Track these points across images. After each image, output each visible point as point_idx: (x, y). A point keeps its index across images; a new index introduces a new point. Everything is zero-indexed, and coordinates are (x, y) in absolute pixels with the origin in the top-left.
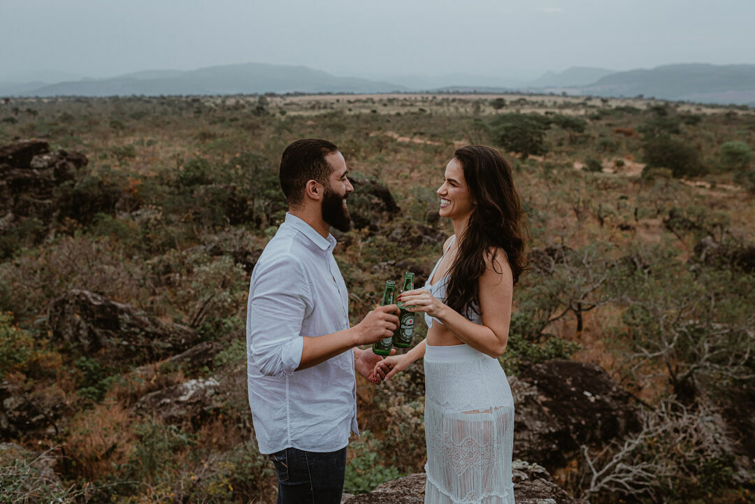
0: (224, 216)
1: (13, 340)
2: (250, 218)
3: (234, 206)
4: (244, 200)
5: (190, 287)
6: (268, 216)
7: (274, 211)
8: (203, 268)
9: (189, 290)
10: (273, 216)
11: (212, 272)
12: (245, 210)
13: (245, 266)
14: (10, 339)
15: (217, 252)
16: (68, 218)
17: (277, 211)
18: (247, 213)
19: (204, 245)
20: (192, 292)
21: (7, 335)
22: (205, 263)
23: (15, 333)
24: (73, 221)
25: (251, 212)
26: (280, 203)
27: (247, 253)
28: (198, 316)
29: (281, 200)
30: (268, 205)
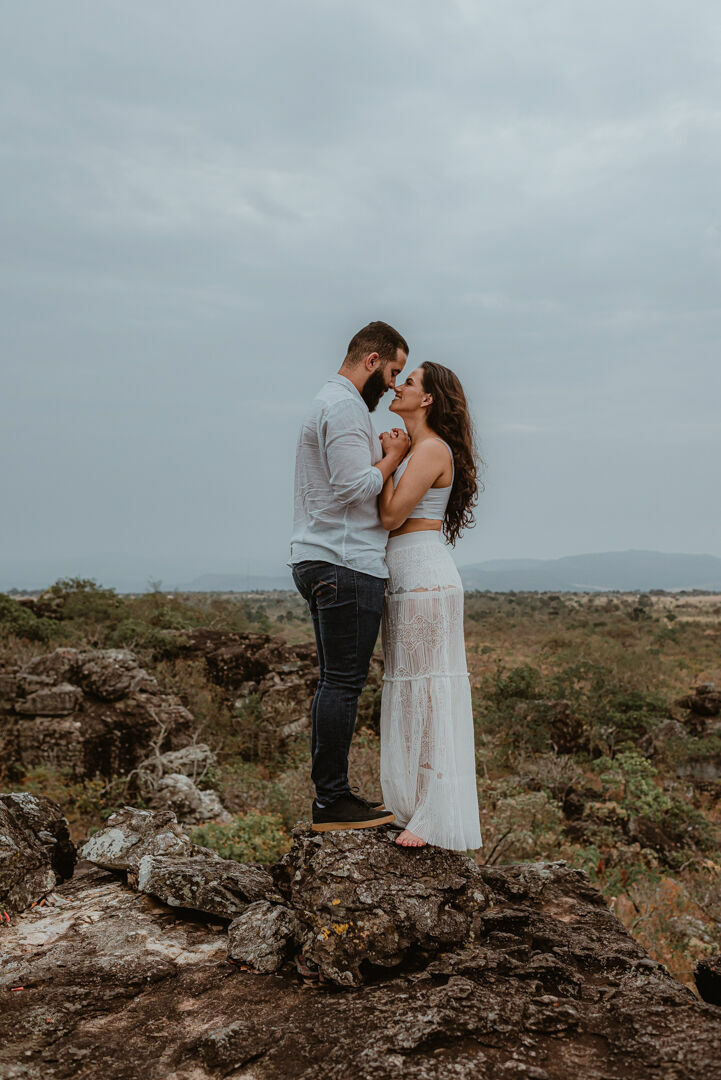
0: (550, 741)
1: (278, 846)
2: (585, 748)
3: (565, 730)
4: (579, 724)
5: (490, 824)
6: (610, 747)
7: (617, 742)
8: (510, 801)
9: (488, 827)
10: (616, 748)
11: (519, 807)
12: (580, 737)
13: (560, 804)
14: (275, 843)
15: (535, 787)
16: (364, 728)
17: (623, 741)
18: (581, 741)
19: (520, 776)
20: (492, 829)
21: (273, 839)
22: (512, 796)
23: (281, 839)
24: (369, 732)
25: (588, 740)
26: (626, 731)
27: (571, 791)
28: (490, 857)
29: (629, 728)
30: (611, 733)
